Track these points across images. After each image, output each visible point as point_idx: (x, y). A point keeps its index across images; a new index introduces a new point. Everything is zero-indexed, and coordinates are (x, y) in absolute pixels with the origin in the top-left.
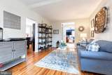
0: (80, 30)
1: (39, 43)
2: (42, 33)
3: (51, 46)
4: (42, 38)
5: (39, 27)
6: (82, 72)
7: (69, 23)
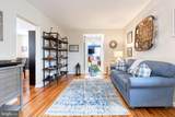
0: (111, 47)
1: (44, 69)
2: (49, 49)
3: (66, 73)
4: (50, 59)
5: (45, 38)
6: (130, 109)
7: (94, 35)
